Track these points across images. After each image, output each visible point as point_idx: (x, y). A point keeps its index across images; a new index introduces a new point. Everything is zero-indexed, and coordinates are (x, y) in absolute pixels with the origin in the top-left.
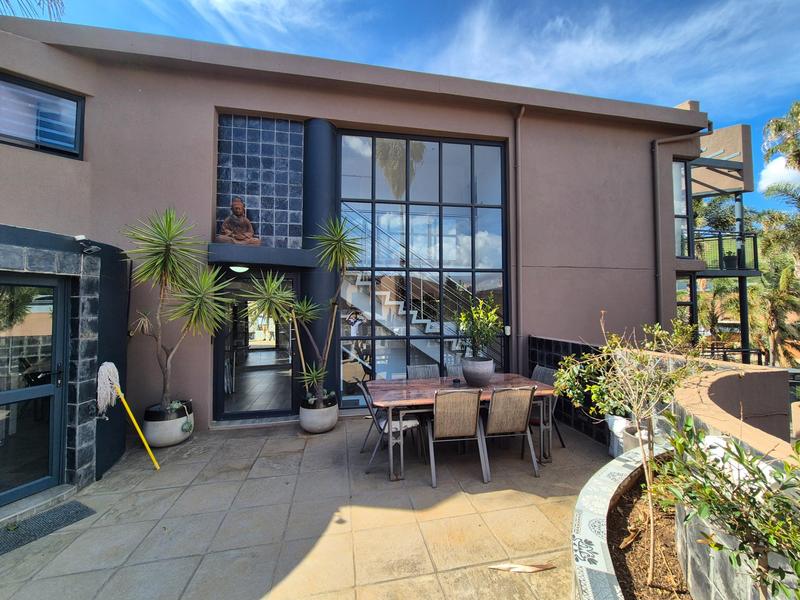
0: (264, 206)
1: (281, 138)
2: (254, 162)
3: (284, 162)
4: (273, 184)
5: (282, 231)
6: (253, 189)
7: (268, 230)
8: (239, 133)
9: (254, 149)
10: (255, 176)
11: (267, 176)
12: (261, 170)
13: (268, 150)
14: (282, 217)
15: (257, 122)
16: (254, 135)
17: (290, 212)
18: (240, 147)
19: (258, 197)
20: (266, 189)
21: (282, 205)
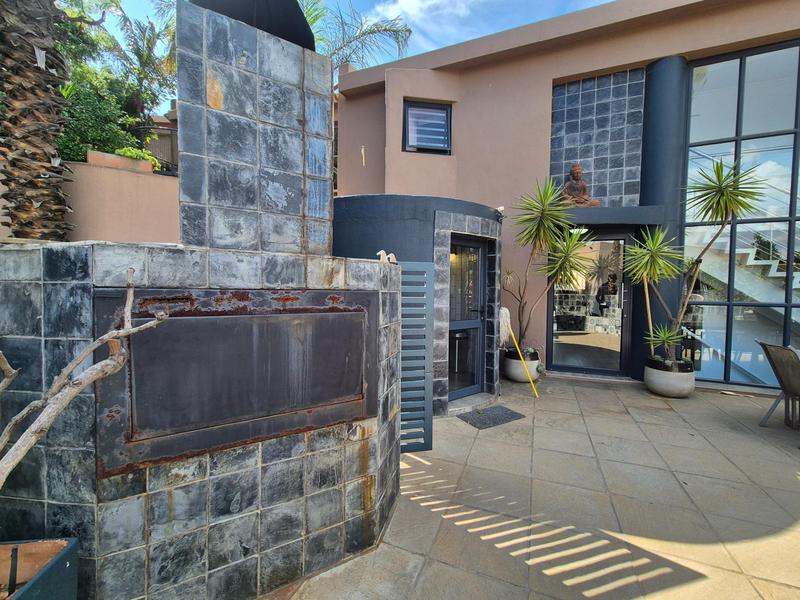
0: (597, 167)
1: (618, 93)
2: (587, 125)
3: (621, 117)
4: (608, 143)
5: (617, 190)
6: (586, 152)
7: (601, 191)
8: (573, 100)
9: (588, 111)
10: (589, 139)
11: (602, 136)
12: (595, 131)
13: (604, 108)
14: (617, 176)
15: (592, 83)
16: (588, 98)
17: (625, 169)
18: (572, 114)
19: (591, 160)
20: (600, 150)
21: (617, 163)
